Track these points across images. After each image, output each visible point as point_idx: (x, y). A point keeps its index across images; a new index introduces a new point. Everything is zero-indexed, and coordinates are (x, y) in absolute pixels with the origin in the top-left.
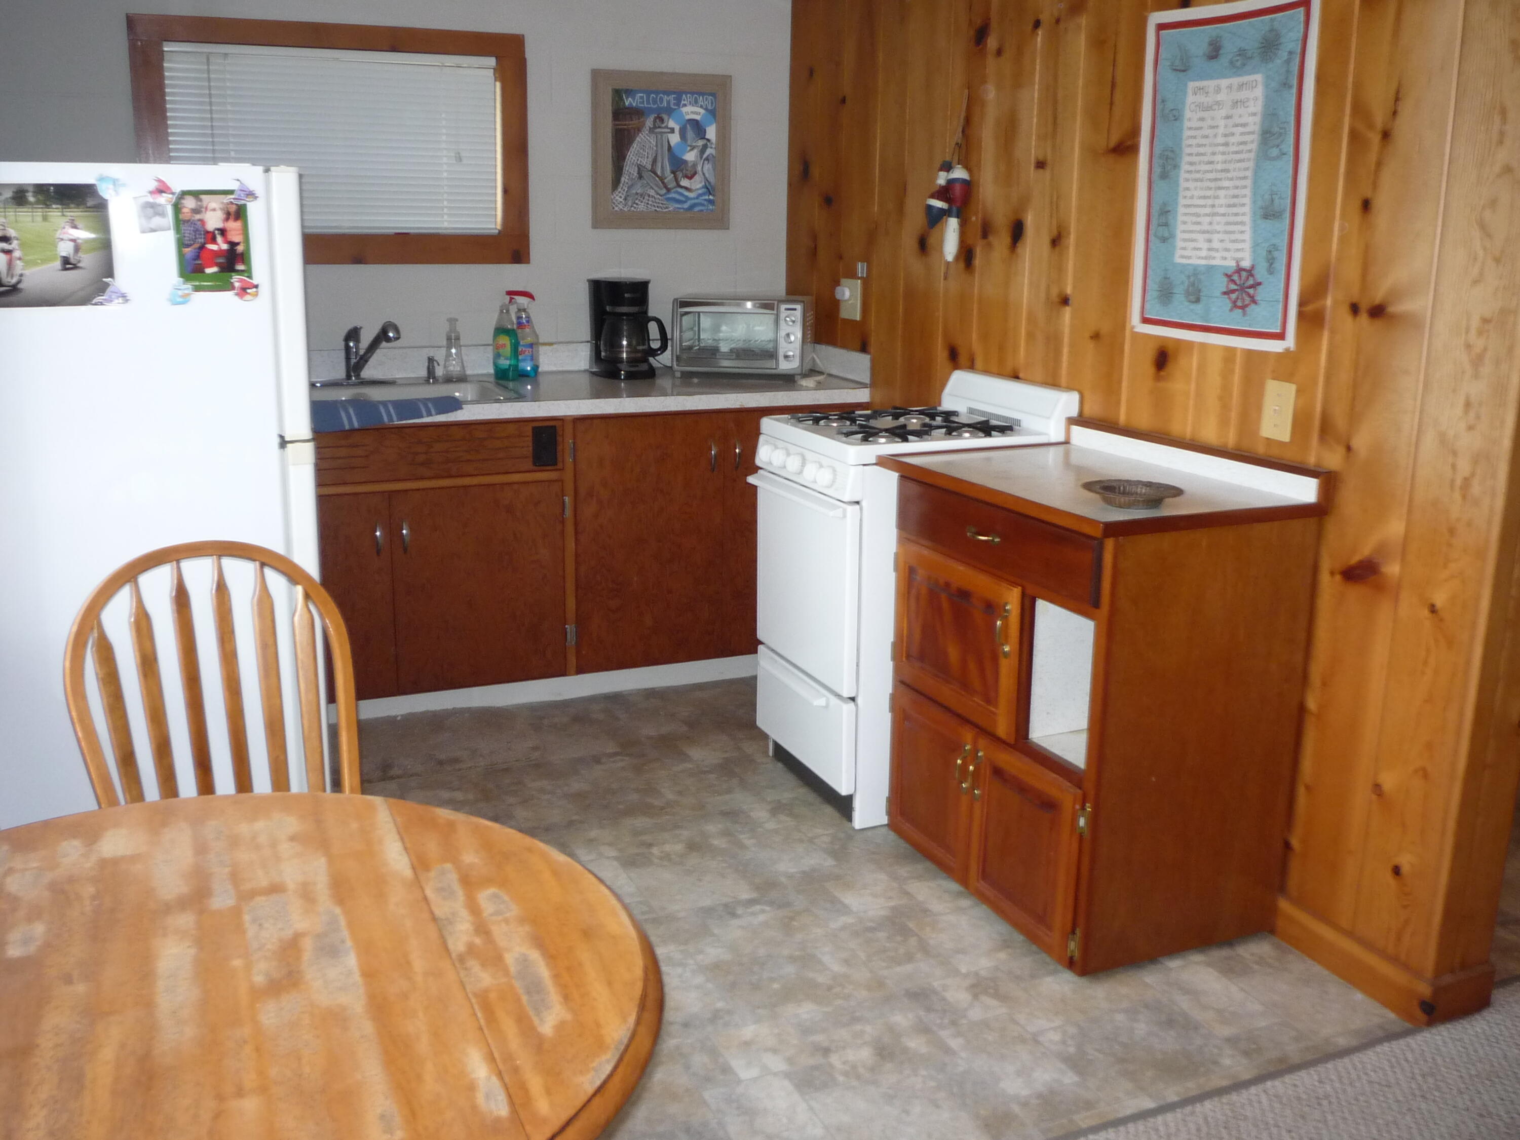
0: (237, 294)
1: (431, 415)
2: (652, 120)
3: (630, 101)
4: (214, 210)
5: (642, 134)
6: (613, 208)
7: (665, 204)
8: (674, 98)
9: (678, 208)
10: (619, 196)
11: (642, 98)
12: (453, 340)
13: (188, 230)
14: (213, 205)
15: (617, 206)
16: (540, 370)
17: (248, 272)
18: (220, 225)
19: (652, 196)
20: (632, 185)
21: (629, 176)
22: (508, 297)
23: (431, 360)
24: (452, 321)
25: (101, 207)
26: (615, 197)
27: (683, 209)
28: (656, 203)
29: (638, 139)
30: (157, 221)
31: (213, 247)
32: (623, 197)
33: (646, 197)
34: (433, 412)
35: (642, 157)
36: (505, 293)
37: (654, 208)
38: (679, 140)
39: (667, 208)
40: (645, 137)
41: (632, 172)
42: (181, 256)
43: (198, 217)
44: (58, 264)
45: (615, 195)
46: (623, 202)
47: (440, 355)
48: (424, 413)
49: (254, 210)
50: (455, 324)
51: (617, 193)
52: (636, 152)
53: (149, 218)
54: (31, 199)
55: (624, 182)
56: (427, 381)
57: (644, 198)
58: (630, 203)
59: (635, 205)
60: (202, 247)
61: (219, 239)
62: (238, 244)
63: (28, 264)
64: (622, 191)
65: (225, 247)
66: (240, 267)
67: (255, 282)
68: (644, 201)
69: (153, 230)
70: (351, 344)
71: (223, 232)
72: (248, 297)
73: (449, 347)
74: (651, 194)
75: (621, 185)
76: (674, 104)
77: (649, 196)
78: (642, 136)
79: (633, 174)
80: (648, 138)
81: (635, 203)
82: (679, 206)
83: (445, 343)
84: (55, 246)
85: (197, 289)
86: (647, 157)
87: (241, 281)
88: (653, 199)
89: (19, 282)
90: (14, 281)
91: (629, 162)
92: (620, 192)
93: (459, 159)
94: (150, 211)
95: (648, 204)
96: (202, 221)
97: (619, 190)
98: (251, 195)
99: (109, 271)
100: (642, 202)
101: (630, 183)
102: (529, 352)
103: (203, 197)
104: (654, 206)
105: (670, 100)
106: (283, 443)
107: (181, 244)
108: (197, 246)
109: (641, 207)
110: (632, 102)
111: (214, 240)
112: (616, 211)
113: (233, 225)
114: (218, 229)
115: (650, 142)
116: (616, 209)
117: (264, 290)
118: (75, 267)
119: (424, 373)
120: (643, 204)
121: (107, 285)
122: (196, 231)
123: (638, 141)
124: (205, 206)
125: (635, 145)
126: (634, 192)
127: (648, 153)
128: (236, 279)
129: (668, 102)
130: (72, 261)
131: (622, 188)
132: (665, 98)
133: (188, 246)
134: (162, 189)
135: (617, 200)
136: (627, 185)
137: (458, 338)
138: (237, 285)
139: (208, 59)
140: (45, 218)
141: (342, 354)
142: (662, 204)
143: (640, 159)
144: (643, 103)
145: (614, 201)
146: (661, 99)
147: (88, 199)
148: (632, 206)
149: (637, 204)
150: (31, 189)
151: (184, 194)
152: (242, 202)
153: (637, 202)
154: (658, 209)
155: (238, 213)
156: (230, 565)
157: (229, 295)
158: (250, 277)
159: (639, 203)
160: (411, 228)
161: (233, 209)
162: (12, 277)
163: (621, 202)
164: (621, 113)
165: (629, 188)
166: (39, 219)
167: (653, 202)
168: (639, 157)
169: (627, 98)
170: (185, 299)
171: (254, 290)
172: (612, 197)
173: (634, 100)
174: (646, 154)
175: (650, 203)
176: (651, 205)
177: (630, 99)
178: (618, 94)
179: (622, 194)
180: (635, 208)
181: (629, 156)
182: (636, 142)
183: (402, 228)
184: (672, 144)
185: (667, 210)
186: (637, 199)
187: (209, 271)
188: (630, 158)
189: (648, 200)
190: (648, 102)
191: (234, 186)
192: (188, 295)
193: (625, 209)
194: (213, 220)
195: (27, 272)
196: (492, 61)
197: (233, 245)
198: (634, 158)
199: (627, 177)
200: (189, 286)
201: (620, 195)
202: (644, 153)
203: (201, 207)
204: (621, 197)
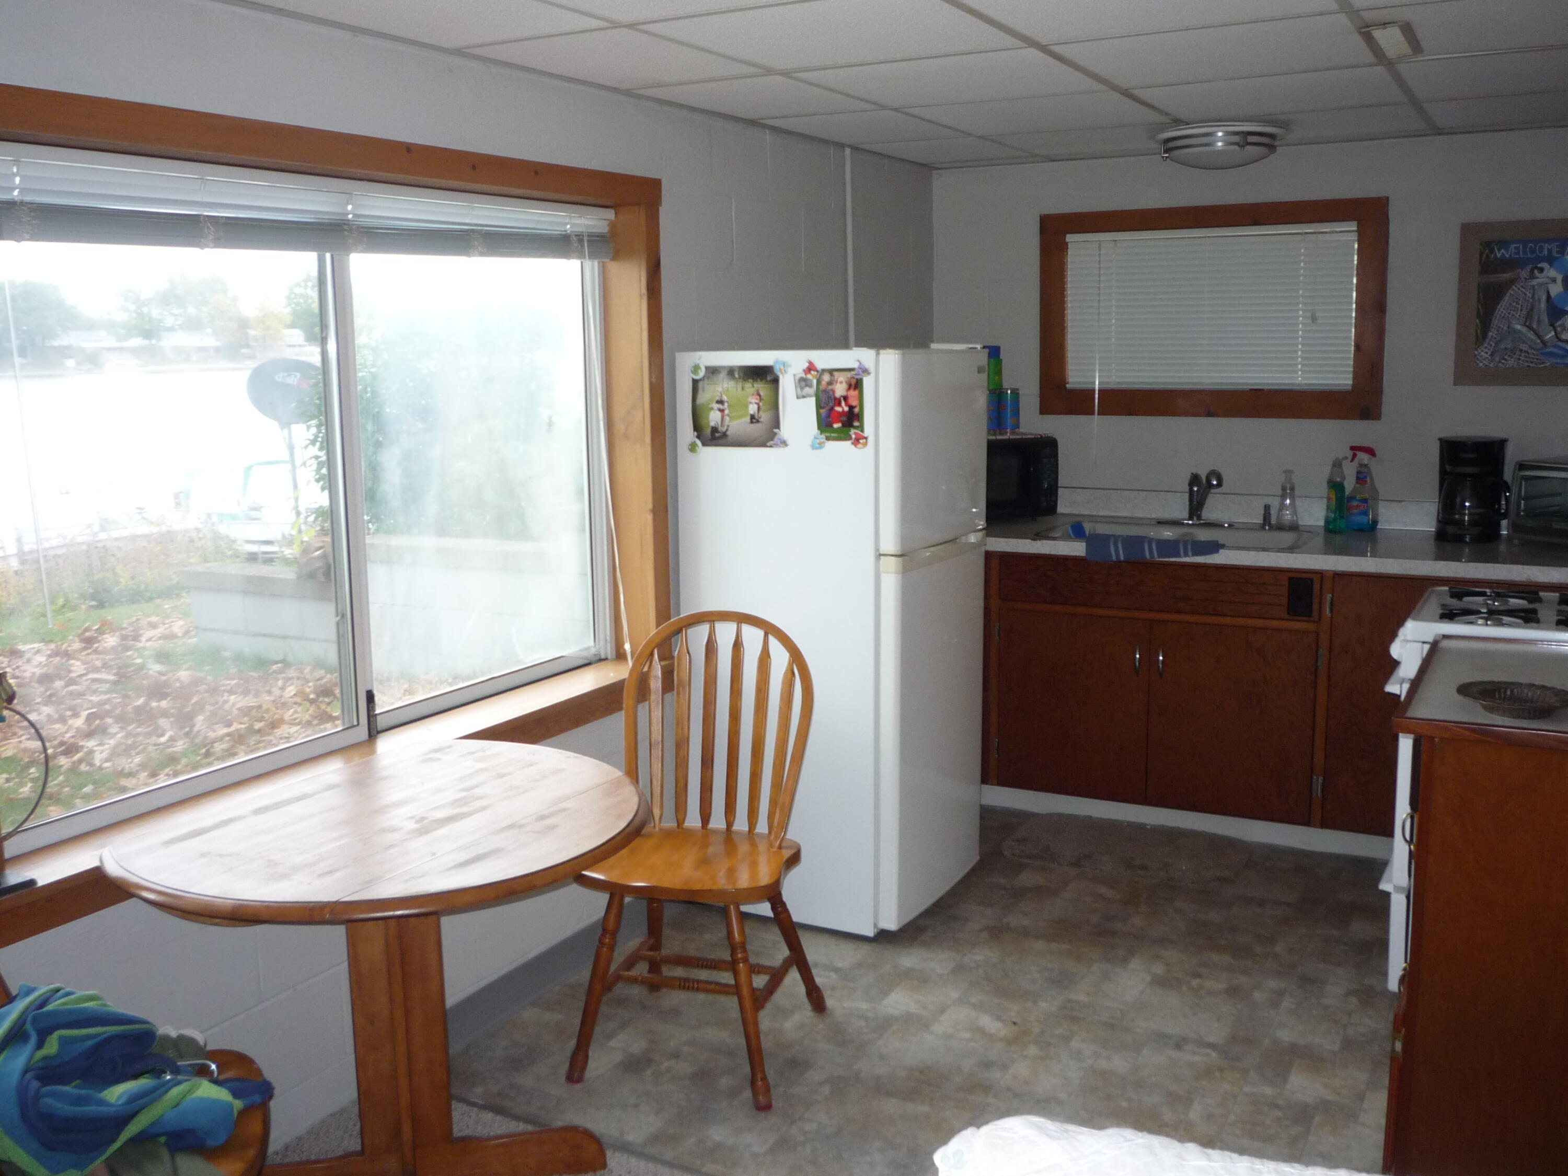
0: (853, 443)
1: (1188, 556)
2: (1529, 270)
3: (1503, 253)
4: (841, 382)
5: (1516, 286)
6: (1477, 365)
7: (1540, 359)
8: (1557, 245)
9: (1557, 363)
10: (1484, 353)
11: (1516, 248)
12: (1288, 490)
13: (824, 398)
14: (841, 379)
15: (1482, 362)
16: (1379, 527)
17: (861, 428)
18: (844, 393)
19: (1526, 352)
20: (1500, 340)
21: (1498, 331)
22: (1351, 453)
23: (1267, 508)
24: (1288, 473)
25: (776, 381)
26: (1480, 353)
27: (1564, 364)
28: (1529, 358)
29: (1510, 291)
30: (807, 390)
31: (839, 409)
32: (1489, 353)
33: (1518, 353)
34: (1190, 553)
35: (1514, 311)
36: (1349, 448)
37: (1527, 364)
38: (1562, 290)
39: (1543, 363)
40: (1519, 289)
41: (1502, 326)
42: (819, 415)
43: (830, 387)
44: (748, 419)
45: (1480, 351)
46: (1490, 358)
47: (1275, 503)
48: (1182, 554)
49: (868, 383)
50: (1291, 476)
51: (1483, 348)
52: (1507, 305)
53: (802, 388)
54: (737, 376)
55: (1492, 336)
56: (1262, 527)
57: (1515, 354)
58: (1497, 359)
59: (1503, 361)
60: (832, 409)
61: (843, 403)
62: (855, 407)
63: (732, 418)
64: (1489, 347)
65: (846, 409)
66: (856, 424)
67: (866, 434)
68: (1515, 356)
69: (804, 397)
70: (1195, 489)
71: (845, 398)
72: (860, 446)
73: (1283, 497)
74: (1524, 348)
75: (1487, 340)
76: (1557, 252)
77: (1521, 351)
78: (1515, 289)
79: (1503, 329)
80: (1523, 290)
81: (1504, 359)
82: (1559, 361)
83: (1280, 492)
84: (747, 407)
85: (828, 439)
86: (1521, 310)
87: (855, 433)
88: (1527, 355)
89: (727, 430)
90: (724, 429)
91: (1498, 316)
92: (1486, 348)
93: (1314, 319)
94: (803, 384)
95: (1519, 359)
96: (833, 391)
97: (1486, 345)
98: (866, 371)
99: (777, 424)
100: (1512, 358)
101: (1498, 338)
102: (1364, 507)
103: (835, 374)
104: (1527, 362)
105: (1551, 248)
106: (879, 556)
107: (819, 406)
108: (828, 408)
109: (1511, 362)
110: (1505, 253)
111: (839, 404)
112: (1481, 367)
113: (853, 393)
114: (842, 396)
115: (1525, 294)
116: (1481, 365)
117: (871, 440)
118: (758, 421)
119: (1260, 521)
120: (1513, 360)
121: (775, 434)
122: (829, 397)
123: (1511, 294)
124: (836, 379)
125: (1506, 298)
126: (1503, 347)
127: (1522, 306)
128: (853, 432)
129: (1550, 251)
130: (756, 417)
131: (1489, 343)
132: (1546, 246)
133: (823, 408)
134: (811, 368)
135: (1481, 356)
136: (1495, 340)
137: (1292, 489)
138: (853, 436)
139: (1100, 245)
140: (743, 389)
141: (1187, 496)
142: (1537, 359)
143: (1512, 312)
144: (1518, 253)
145: (1478, 357)
146: (1541, 249)
147: (768, 376)
148: (1500, 362)
149: (1506, 360)
150: (737, 369)
151: (824, 371)
152: (859, 377)
153: (1506, 357)
154: (1531, 365)
155: (857, 385)
156: (747, 630)
157: (848, 444)
158: (862, 431)
159: (1509, 358)
160: (1264, 384)
161: (854, 382)
162: (724, 427)
163: (1487, 358)
164: (1488, 266)
165: (1497, 343)
166: (740, 389)
167: (1526, 357)
168: (1511, 310)
169: (1499, 250)
170: (821, 446)
171: (864, 440)
172: (1476, 353)
173: (1507, 251)
174: (1520, 306)
175: (1522, 358)
176: (1523, 361)
177: (1503, 251)
178: (1488, 245)
179: (1489, 350)
180: (1503, 363)
181: (1499, 310)
182: (1508, 294)
183: (1255, 384)
184: (1553, 294)
185: (1542, 366)
186: (1506, 354)
187: (836, 426)
188: (1500, 312)
189: (1521, 356)
190: (1525, 253)
191: (855, 365)
192: (824, 443)
193: (1491, 365)
194: (840, 390)
195: (731, 424)
196: (1353, 226)
197: (851, 408)
198: (1504, 312)
199: (1496, 332)
200: (823, 436)
201: (1487, 350)
202: (1517, 306)
203: (834, 380)
204: (1486, 353)
